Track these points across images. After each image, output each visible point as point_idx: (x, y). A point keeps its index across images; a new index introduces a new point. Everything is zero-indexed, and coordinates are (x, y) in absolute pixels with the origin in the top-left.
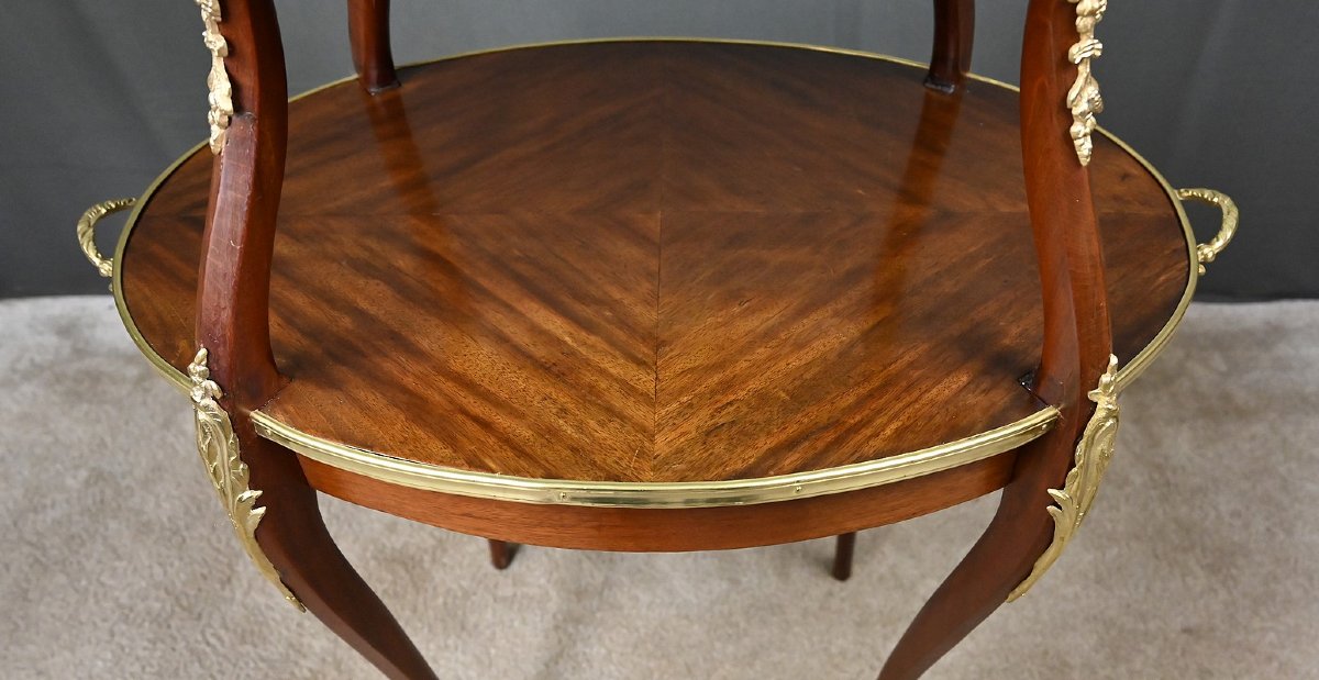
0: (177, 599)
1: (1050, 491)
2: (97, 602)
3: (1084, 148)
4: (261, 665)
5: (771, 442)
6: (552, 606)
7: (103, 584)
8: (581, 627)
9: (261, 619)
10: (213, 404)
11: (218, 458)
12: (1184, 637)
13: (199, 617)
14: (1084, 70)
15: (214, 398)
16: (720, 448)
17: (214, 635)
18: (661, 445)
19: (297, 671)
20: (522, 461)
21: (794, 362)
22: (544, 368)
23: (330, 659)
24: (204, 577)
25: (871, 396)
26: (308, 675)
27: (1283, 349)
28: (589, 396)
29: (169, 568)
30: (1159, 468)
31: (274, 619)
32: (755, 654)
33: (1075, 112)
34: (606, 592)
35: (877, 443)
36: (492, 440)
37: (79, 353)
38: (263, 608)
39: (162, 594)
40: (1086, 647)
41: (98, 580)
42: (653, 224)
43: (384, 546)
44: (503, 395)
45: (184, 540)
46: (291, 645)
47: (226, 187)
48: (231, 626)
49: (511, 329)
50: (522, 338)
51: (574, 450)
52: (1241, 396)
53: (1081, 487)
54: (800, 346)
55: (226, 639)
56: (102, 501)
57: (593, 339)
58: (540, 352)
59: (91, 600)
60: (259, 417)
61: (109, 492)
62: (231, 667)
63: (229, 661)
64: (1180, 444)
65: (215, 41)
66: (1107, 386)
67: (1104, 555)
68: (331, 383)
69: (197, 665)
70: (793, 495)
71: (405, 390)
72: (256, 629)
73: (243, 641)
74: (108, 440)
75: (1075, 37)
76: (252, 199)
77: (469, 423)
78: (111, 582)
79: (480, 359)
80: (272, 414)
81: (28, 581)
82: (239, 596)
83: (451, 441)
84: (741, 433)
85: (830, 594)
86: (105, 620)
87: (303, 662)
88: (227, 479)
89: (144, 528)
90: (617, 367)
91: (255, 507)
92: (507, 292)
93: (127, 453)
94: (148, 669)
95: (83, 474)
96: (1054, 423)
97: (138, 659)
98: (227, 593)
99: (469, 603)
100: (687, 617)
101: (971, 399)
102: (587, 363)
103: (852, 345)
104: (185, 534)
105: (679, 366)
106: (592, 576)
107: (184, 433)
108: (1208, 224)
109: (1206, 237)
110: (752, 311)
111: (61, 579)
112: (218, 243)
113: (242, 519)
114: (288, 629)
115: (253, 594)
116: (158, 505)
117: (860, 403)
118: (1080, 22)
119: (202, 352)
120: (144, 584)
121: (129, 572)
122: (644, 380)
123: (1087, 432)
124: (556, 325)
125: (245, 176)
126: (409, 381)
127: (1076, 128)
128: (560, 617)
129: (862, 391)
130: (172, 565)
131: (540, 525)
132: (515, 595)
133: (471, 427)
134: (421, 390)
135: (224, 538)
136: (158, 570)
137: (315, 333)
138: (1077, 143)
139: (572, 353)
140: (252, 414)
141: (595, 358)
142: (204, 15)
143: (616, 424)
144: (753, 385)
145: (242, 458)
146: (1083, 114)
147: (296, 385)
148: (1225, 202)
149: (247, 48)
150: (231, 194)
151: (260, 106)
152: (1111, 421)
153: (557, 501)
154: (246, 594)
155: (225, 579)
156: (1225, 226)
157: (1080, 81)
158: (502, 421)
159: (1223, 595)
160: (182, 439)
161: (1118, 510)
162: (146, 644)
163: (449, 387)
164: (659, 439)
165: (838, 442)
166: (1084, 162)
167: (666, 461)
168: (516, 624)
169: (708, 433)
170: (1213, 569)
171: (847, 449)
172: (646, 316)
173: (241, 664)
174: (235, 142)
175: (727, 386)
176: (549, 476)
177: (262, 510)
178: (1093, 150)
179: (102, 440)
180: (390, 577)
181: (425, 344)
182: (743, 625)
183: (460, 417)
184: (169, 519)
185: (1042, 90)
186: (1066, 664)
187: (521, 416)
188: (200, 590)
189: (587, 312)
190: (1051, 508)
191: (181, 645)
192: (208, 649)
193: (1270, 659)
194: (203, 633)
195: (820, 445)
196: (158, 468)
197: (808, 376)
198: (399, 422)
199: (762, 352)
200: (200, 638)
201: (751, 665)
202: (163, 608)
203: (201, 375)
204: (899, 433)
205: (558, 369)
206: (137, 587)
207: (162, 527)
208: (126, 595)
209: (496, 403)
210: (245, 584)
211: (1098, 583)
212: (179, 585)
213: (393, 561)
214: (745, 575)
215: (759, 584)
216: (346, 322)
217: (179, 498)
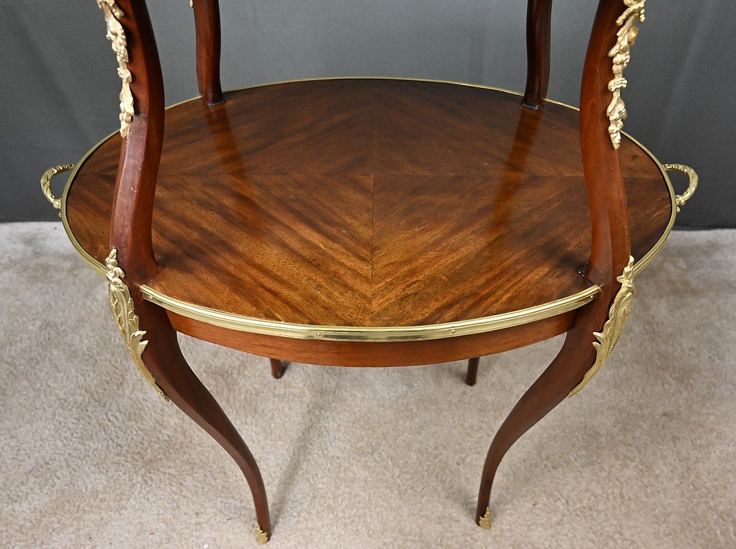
0: (92, 394)
1: (594, 333)
2: (46, 396)
3: (616, 139)
4: (139, 432)
5: (437, 305)
6: (307, 400)
7: (50, 386)
8: (323, 411)
9: (140, 406)
10: (119, 281)
11: (122, 312)
12: (664, 417)
13: (105, 405)
14: (617, 95)
15: (120, 278)
16: (409, 308)
17: (112, 415)
18: (375, 306)
19: (160, 436)
20: (296, 314)
21: (450, 259)
22: (310, 263)
23: (179, 429)
24: (108, 383)
25: (495, 278)
26: (167, 438)
27: (717, 256)
28: (334, 278)
29: (87, 378)
30: (649, 323)
31: (147, 407)
32: (422, 427)
33: (611, 118)
34: (337, 393)
35: (497, 306)
36: (279, 303)
37: (37, 254)
38: (141, 400)
39: (83, 392)
40: (609, 424)
41: (46, 384)
42: (369, 181)
43: (211, 365)
44: (286, 277)
45: (96, 361)
46: (157, 421)
47: (129, 157)
48: (122, 410)
49: (289, 240)
50: (295, 244)
51: (325, 308)
52: (694, 283)
53: (613, 332)
54: (453, 251)
55: (120, 417)
56: (49, 339)
57: (336, 246)
58: (306, 253)
59: (42, 395)
60: (145, 289)
61: (53, 334)
62: (123, 433)
63: (122, 430)
64: (660, 309)
65: (124, 73)
66: (628, 274)
67: (619, 372)
68: (187, 270)
69: (103, 433)
70: (450, 335)
71: (229, 274)
72: (137, 412)
73: (130, 419)
74: (53, 304)
75: (612, 76)
76: (144, 163)
77: (266, 293)
78: (53, 385)
80: (153, 287)
81: (7, 384)
82: (127, 392)
83: (255, 303)
84: (420, 299)
85: (464, 393)
86: (50, 407)
87: (163, 431)
88: (127, 324)
89: (73, 355)
90: (350, 262)
91: (142, 341)
92: (286, 219)
93: (64, 311)
94: (75, 435)
95: (39, 323)
96: (597, 295)
97: (69, 429)
98: (120, 392)
99: (259, 398)
100: (383, 406)
101: (550, 281)
102: (332, 258)
103: (483, 250)
104: (97, 358)
105: (385, 262)
106: (329, 383)
107: (96, 300)
108: (681, 183)
109: (680, 191)
110: (426, 231)
111: (25, 383)
112: (123, 187)
113: (135, 347)
114: (155, 412)
115: (136, 392)
116: (81, 341)
117: (488, 283)
118: (615, 68)
119: (114, 251)
120: (73, 386)
121: (64, 379)
122: (365, 269)
123: (616, 300)
124: (315, 238)
125: (140, 151)
126: (231, 269)
127: (612, 128)
128: (311, 406)
129: (490, 275)
130: (89, 375)
131: (305, 351)
132: (285, 393)
133: (267, 295)
134: (238, 274)
135: (119, 360)
136: (81, 378)
137: (177, 242)
138: (612, 136)
139: (324, 254)
140: (141, 287)
141: (338, 257)
142: (119, 59)
143: (349, 294)
144: (427, 272)
145: (136, 312)
146: (616, 120)
147: (167, 271)
148: (691, 172)
149: (143, 78)
150: (131, 161)
151: (150, 110)
152: (629, 294)
153: (316, 338)
154: (132, 392)
155: (119, 383)
156: (691, 185)
157: (614, 102)
158: (285, 292)
159: (685, 394)
160: (95, 303)
161: (626, 346)
162: (74, 420)
163: (254, 272)
164: (374, 303)
165: (475, 305)
166: (616, 147)
167: (378, 315)
168: (286, 409)
169: (402, 299)
170: (680, 380)
171: (480, 309)
172: (366, 233)
173: (129, 432)
174: (135, 131)
175: (412, 273)
176: (312, 323)
177: (146, 342)
178: (621, 140)
179: (50, 304)
180: (214, 383)
181: (240, 248)
182: (415, 410)
183: (260, 290)
184: (88, 349)
185: (593, 105)
186: (598, 433)
187: (295, 289)
188: (105, 390)
190: (595, 343)
191: (94, 422)
192: (110, 424)
193: (712, 431)
194: (106, 414)
195: (465, 307)
196: (81, 320)
197: (458, 267)
198: (226, 292)
199: (431, 254)
200: (105, 417)
201: (419, 434)
202: (84, 400)
203: (113, 264)
204: (510, 300)
205: (315, 263)
206: (69, 388)
207: (84, 354)
208: (62, 392)
209: (281, 282)
210: (131, 386)
211: (615, 387)
212: (93, 387)
213: (216, 374)
214: (416, 382)
215: (424, 388)
216: (195, 235)
217: (94, 337)
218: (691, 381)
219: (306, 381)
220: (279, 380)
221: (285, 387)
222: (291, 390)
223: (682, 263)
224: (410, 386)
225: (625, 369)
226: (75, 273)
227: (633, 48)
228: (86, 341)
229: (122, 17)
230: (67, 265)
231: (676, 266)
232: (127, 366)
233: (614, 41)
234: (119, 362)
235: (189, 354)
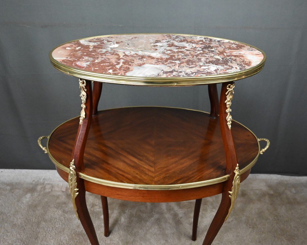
0: (24, 243)
1: (229, 192)
3: (230, 127)
5: (176, 179)
7: (4, 239)
10: (74, 170)
11: (73, 181)
14: (229, 114)
16: (166, 180)
18: (156, 179)
20: (130, 181)
21: (180, 167)
22: (133, 167)
24: (30, 238)
28: (142, 172)
29: (21, 235)
33: (228, 121)
34: (134, 243)
35: (195, 180)
36: (124, 178)
39: (20, 241)
41: (3, 237)
42: (153, 143)
44: (126, 171)
45: (25, 229)
47: (81, 130)
49: (126, 160)
50: (129, 162)
51: (140, 180)
53: (235, 190)
54: (182, 164)
56: (3, 219)
57: (142, 162)
58: (132, 164)
60: (81, 174)
61: (4, 217)
64: (282, 210)
65: (83, 106)
66: (237, 169)
67: (261, 236)
68: (93, 169)
70: (180, 188)
74: (3, 204)
75: (227, 108)
76: (86, 132)
77: (120, 175)
78: (6, 238)
79: (120, 165)
80: (83, 173)
82: (39, 242)
83: (117, 178)
84: (170, 178)
85: (191, 244)
88: (73, 185)
89: (14, 226)
90: (147, 167)
91: (76, 192)
92: (125, 154)
93: (9, 207)
96: (228, 178)
98: (36, 241)
101: (213, 173)
102: (141, 166)
103: (192, 164)
104: (25, 227)
105: (159, 167)
106: (130, 239)
108: (263, 144)
109: (263, 147)
110: (173, 158)
112: (79, 140)
115: (43, 242)
117: (193, 174)
118: (227, 106)
119: (73, 160)
121: (11, 236)
122: (153, 169)
123: (234, 179)
124: (135, 160)
125: (85, 129)
126: (108, 169)
127: (228, 123)
129: (194, 171)
130: (22, 234)
132: (110, 243)
134: (110, 170)
136: (18, 235)
138: (228, 126)
139: (138, 164)
140: (79, 173)
141: (143, 166)
142: (83, 102)
143: (147, 176)
144: (172, 170)
146: (229, 121)
147: (86, 169)
148: (268, 141)
149: (89, 107)
150: (82, 132)
151: (89, 117)
152: (238, 177)
153: (137, 189)
155: (36, 238)
156: (267, 145)
157: (228, 116)
158: (126, 175)
163: (115, 169)
165: (188, 180)
166: (230, 129)
167: (157, 182)
169: (164, 178)
170: (289, 240)
172: (152, 159)
174: (84, 123)
175: (168, 170)
176: (135, 184)
177: (78, 193)
178: (231, 127)
179: (2, 204)
180: (78, 238)
181: (110, 162)
183: (118, 175)
184: (20, 223)
185: (222, 117)
187: (130, 174)
188: (29, 240)
189: (141, 158)
190: (230, 196)
195: (185, 180)
197: (183, 169)
198: (107, 175)
199: (174, 165)
203: (73, 164)
205: (136, 167)
206: (13, 239)
207: (19, 226)
208: (10, 241)
209: (125, 172)
210: (41, 239)
211: (259, 242)
212: (24, 239)
213: (79, 234)
214: (169, 239)
215: (173, 241)
216: (94, 159)
217: (23, 219)
218: (294, 241)
219: (120, 238)
220: (108, 237)
221: (110, 241)
222: (113, 242)
223: (293, 190)
224: (166, 241)
225: (264, 235)
226: (12, 191)
227: (232, 100)
228: (19, 220)
229: (86, 91)
230: (8, 188)
231: (291, 192)
232: (39, 231)
233: (226, 99)
234: (35, 229)
235: (66, 226)
